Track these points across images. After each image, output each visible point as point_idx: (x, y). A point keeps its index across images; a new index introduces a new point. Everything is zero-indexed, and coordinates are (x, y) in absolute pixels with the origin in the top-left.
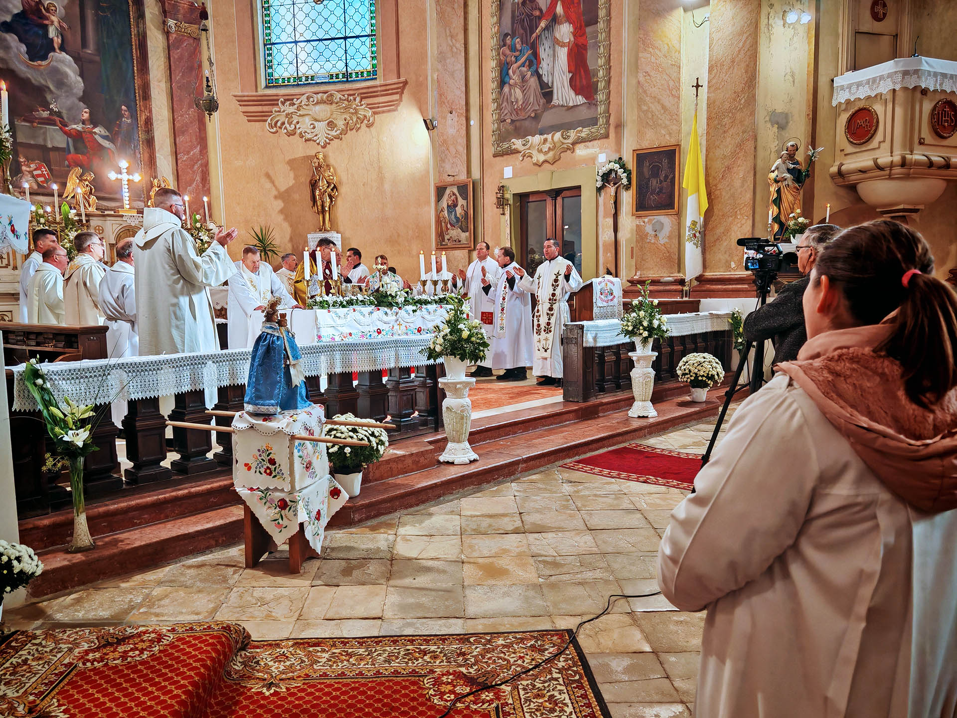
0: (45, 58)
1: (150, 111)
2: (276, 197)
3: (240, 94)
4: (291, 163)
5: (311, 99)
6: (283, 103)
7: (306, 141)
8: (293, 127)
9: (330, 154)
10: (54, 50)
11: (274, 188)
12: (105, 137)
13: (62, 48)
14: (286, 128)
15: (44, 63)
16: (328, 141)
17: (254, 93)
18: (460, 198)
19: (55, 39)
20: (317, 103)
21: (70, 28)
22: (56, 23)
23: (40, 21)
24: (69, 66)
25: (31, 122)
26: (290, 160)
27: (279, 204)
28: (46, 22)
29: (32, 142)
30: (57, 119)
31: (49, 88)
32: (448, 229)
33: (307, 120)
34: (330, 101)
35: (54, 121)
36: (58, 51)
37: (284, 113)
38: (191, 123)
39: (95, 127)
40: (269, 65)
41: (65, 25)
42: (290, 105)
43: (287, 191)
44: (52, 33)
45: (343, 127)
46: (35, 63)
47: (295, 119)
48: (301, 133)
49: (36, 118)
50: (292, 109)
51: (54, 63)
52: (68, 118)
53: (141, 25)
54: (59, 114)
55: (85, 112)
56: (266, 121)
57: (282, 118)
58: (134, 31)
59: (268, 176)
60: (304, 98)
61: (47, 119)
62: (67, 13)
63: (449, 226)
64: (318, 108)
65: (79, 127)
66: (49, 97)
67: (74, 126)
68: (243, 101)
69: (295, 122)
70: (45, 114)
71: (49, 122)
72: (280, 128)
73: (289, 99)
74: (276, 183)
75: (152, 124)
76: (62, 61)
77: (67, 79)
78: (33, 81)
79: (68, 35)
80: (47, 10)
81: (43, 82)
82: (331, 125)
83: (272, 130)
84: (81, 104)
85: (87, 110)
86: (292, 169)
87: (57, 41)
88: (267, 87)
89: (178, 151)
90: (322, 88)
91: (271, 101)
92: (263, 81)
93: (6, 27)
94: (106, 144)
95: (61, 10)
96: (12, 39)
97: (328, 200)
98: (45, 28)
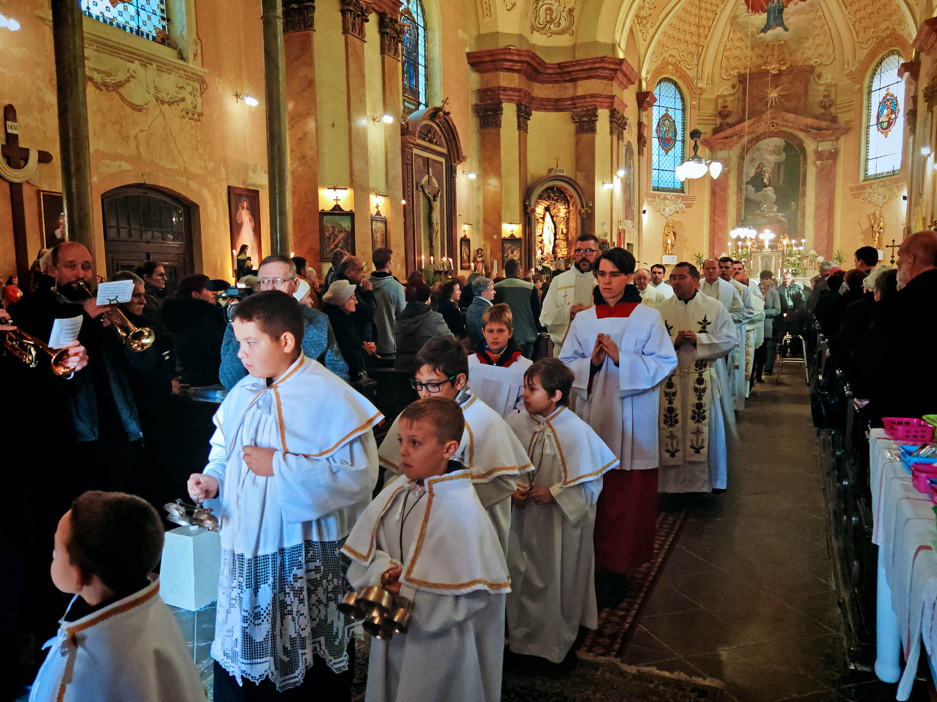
0: (761, 190)
1: (805, 202)
2: (861, 234)
3: (850, 186)
4: (869, 216)
5: (879, 185)
6: (868, 188)
8: (870, 199)
10: (765, 187)
11: (860, 229)
12: (783, 217)
13: (769, 185)
14: (868, 200)
15: (761, 193)
17: (857, 185)
20: (881, 187)
21: (773, 176)
22: (767, 176)
23: (761, 177)
25: (754, 213)
27: (862, 237)
28: (764, 177)
30: (763, 213)
33: (876, 195)
34: (884, 186)
36: (767, 187)
37: (868, 193)
38: (826, 202)
39: (779, 213)
40: (866, 170)
41: (771, 176)
42: (871, 188)
43: (866, 230)
44: (765, 180)
45: (888, 198)
46: (758, 194)
47: (872, 195)
48: (873, 202)
49: (757, 214)
50: (870, 190)
52: (768, 212)
53: (805, 167)
54: (765, 211)
56: (860, 197)
57: (867, 195)
58: (802, 170)
59: (859, 223)
60: (876, 185)
61: (760, 213)
62: (773, 172)
64: (881, 189)
65: (772, 214)
66: (761, 205)
67: (770, 215)
68: (852, 189)
69: (871, 197)
70: (758, 211)
71: (760, 215)
72: (866, 200)
73: (870, 186)
74: (862, 227)
75: (805, 208)
77: (769, 197)
78: (756, 200)
80: (764, 172)
81: (760, 200)
82: (884, 197)
83: (862, 201)
84: (774, 205)
85: (776, 207)
87: (767, 183)
88: (863, 181)
89: (816, 217)
90: (884, 179)
91: (863, 187)
92: (862, 178)
93: (748, 183)
94: (783, 219)
95: (770, 171)
96: (750, 187)
97: (878, 234)
98: (763, 179)
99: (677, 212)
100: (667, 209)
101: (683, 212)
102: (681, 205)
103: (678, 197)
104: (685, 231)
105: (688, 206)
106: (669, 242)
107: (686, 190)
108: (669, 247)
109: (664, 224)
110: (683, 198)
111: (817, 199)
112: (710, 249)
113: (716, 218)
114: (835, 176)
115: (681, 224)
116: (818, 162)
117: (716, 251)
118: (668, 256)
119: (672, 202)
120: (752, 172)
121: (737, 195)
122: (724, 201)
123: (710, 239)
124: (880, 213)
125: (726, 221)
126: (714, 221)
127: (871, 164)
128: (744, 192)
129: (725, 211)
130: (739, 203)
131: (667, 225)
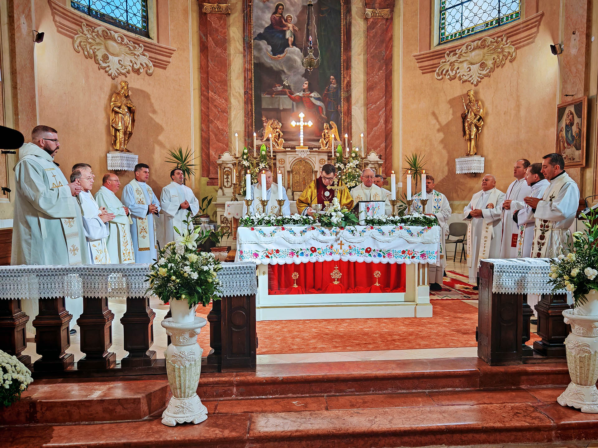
0: (282, 52)
1: (350, 77)
2: (439, 131)
3: (418, 53)
4: (451, 102)
5: (470, 47)
6: (448, 55)
7: (463, 82)
8: (454, 72)
9: (481, 90)
10: (288, 46)
11: (437, 123)
12: (318, 99)
13: (294, 44)
14: (449, 75)
15: (281, 56)
16: (479, 80)
17: (429, 51)
18: (575, 117)
19: (290, 38)
20: (474, 49)
21: (300, 29)
22: (291, 28)
23: (281, 29)
24: (298, 55)
25: (271, 94)
26: (450, 100)
27: (441, 136)
28: (285, 29)
29: (271, 107)
30: (287, 90)
31: (284, 71)
32: (565, 148)
33: (465, 65)
34: (483, 45)
35: (285, 92)
36: (291, 46)
37: (449, 63)
38: (380, 81)
39: (311, 93)
40: (442, 27)
41: (296, 28)
42: (453, 55)
43: (447, 125)
44: (288, 35)
45: (492, 66)
46: (276, 57)
47: (457, 65)
48: (460, 77)
49: (275, 92)
50: (453, 59)
51: (288, 55)
52: (294, 89)
53: (348, 18)
54: (289, 87)
55: (306, 84)
56: (435, 71)
57: (447, 67)
58: (343, 23)
59: (434, 114)
60: (464, 48)
61: (281, 91)
62: (299, 20)
63: (566, 145)
64: (474, 53)
65: (301, 94)
66: (283, 77)
67: (298, 94)
68: (420, 59)
69: (455, 69)
70: (280, 88)
71: (282, 93)
72: (445, 75)
73: (453, 51)
74: (440, 119)
75: (350, 86)
76: (293, 53)
77: (296, 63)
78: (274, 68)
79: (299, 35)
80: (286, 21)
81: (280, 68)
82: (483, 65)
83: (439, 78)
84: (303, 78)
85: (307, 82)
86: (452, 106)
87: (291, 39)
88: (439, 44)
89: (368, 103)
90: (478, 36)
91: (440, 55)
92: (436, 40)
93: (260, 37)
94: (318, 103)
95: (295, 19)
96: (263, 44)
97: (474, 130)
98: (284, 32)
99: (137, 72)
100: (113, 60)
101: (150, 75)
102: (144, 60)
103: (136, 42)
104: (154, 112)
105: (161, 65)
106: (120, 126)
107: (153, 33)
108: (120, 135)
109: (107, 90)
110: (148, 48)
111: (367, 74)
112: (202, 149)
113: (211, 94)
114: (391, 39)
115: (146, 96)
116: (369, 11)
117: (212, 152)
118: (118, 154)
119: (123, 48)
120: (267, 19)
121: (244, 56)
122: (224, 65)
123: (202, 130)
124: (476, 93)
125: (227, 100)
126: (208, 99)
127: (451, 16)
128: (255, 53)
129: (225, 83)
130: (246, 70)
131: (115, 92)
